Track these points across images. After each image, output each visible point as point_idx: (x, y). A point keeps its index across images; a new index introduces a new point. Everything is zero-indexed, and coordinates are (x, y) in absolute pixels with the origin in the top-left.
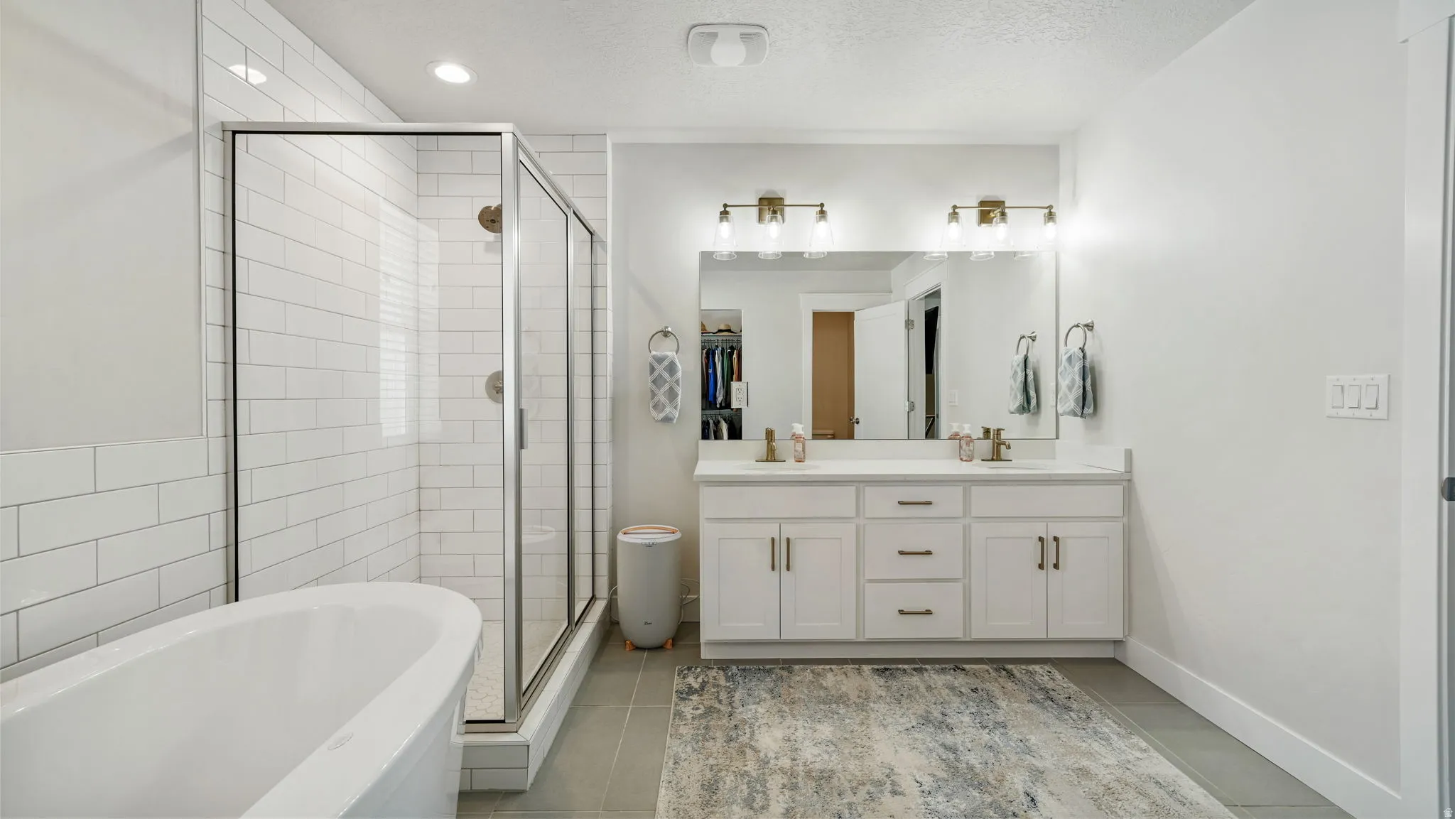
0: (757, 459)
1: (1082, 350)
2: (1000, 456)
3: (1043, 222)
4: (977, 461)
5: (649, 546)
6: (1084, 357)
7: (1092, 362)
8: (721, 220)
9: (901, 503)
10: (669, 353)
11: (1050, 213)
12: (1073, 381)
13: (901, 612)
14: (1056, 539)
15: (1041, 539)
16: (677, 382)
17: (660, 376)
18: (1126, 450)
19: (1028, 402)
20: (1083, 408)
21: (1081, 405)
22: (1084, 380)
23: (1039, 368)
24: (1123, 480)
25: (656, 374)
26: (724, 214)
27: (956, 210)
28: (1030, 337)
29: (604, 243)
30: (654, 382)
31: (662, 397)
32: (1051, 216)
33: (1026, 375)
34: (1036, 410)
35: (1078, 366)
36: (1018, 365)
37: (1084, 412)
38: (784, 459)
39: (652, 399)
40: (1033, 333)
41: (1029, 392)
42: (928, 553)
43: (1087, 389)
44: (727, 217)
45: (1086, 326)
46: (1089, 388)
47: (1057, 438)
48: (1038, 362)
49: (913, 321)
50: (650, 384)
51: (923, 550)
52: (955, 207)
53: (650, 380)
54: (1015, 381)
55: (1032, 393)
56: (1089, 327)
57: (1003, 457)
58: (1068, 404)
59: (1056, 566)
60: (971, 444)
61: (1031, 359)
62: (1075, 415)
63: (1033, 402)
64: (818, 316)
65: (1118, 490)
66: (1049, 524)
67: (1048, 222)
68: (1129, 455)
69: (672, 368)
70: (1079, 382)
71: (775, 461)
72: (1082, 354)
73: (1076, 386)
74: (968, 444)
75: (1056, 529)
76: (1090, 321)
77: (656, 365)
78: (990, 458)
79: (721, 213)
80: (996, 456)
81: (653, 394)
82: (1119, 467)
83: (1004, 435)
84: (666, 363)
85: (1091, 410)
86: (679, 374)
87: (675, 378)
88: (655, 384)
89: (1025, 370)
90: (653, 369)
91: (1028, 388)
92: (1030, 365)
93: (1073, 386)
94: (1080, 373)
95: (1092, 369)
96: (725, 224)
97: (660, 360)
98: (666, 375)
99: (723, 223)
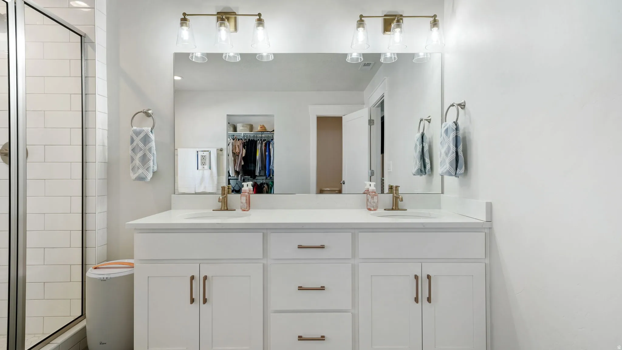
0: (214, 209)
1: (456, 123)
2: (398, 206)
3: (430, 27)
4: (381, 211)
5: (103, 280)
6: (457, 129)
7: (464, 133)
8: (182, 25)
9: (300, 247)
10: (145, 129)
11: (435, 21)
12: (449, 147)
13: (300, 338)
14: (429, 277)
15: (416, 277)
16: (150, 150)
17: (137, 145)
18: (487, 203)
19: (425, 167)
20: (456, 169)
21: (455, 166)
22: (457, 146)
23: (433, 142)
24: (485, 228)
25: (135, 144)
26: (184, 20)
27: (363, 19)
28: (426, 120)
29: (93, 43)
30: (133, 150)
31: (137, 162)
32: (435, 23)
33: (423, 147)
34: (430, 172)
35: (452, 135)
36: (417, 140)
37: (457, 173)
38: (234, 208)
39: (132, 162)
40: (429, 117)
41: (425, 160)
42: (322, 288)
43: (459, 154)
44: (186, 23)
45: (459, 105)
46: (461, 154)
47: (443, 193)
48: (432, 138)
49: (373, 120)
50: (130, 152)
51: (319, 286)
52: (361, 16)
53: (130, 148)
54: (416, 151)
55: (427, 160)
56: (462, 106)
57: (400, 208)
58: (445, 167)
59: (429, 300)
60: (375, 197)
61: (427, 135)
62: (451, 175)
63: (428, 166)
64: (320, 120)
65: (481, 236)
66: (423, 264)
67: (433, 27)
68: (489, 207)
69: (146, 140)
70: (453, 149)
71: (227, 210)
72: (455, 127)
73: (451, 152)
74: (372, 198)
75: (429, 269)
76: (463, 101)
77: (135, 137)
78: (391, 208)
79: (182, 20)
80: (395, 206)
81: (133, 160)
82: (482, 217)
83: (400, 191)
84: (142, 135)
85: (462, 171)
86: (153, 144)
87: (147, 147)
88: (133, 152)
89: (423, 144)
90: (132, 141)
91: (424, 156)
92: (426, 140)
93: (449, 151)
94: (453, 140)
95: (464, 139)
96: (185, 28)
97: (137, 133)
98: (141, 145)
99: (183, 27)
